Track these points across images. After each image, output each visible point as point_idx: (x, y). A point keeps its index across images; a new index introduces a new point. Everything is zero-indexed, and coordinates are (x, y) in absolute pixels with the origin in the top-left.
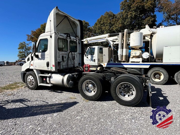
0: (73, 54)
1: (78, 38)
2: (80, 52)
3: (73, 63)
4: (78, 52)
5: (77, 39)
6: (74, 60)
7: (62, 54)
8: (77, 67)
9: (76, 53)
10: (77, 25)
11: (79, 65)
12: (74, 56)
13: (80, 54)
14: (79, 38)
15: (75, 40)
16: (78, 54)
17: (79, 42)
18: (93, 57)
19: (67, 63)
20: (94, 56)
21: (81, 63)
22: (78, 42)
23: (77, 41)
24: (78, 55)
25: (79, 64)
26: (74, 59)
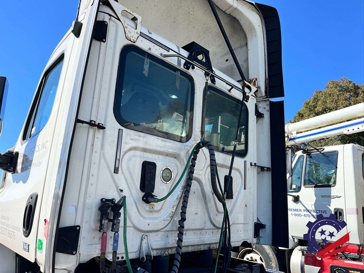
0: (223, 166)
1: (254, 89)
2: (266, 162)
3: (222, 216)
4: (251, 157)
5: (246, 90)
6: (229, 203)
7: (145, 150)
8: (245, 244)
9: (239, 162)
10: (252, 28)
11: (256, 234)
12: (228, 180)
13: (262, 169)
14: (259, 88)
15: (237, 94)
16: (255, 170)
17: (261, 110)
18: (330, 196)
19: (178, 218)
20: (334, 191)
21: (267, 220)
22: (251, 105)
23: (246, 98)
24: (252, 173)
25: (258, 227)
26: (230, 196)
